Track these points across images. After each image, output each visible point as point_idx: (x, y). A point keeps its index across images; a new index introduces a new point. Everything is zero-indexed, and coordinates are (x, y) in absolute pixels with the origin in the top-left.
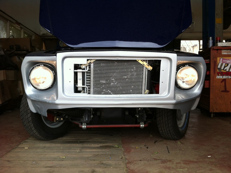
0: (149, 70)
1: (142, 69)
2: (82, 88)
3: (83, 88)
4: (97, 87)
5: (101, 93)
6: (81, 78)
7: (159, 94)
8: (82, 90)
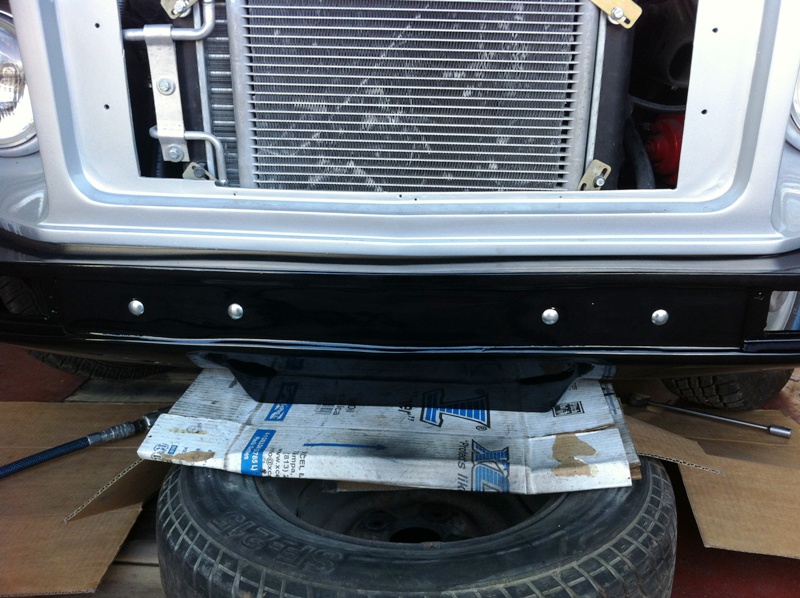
0: (620, 26)
1: (567, 18)
2: (184, 149)
3: (196, 148)
4: (279, 143)
5: (306, 178)
6: (174, 78)
7: (673, 186)
8: (187, 159)
